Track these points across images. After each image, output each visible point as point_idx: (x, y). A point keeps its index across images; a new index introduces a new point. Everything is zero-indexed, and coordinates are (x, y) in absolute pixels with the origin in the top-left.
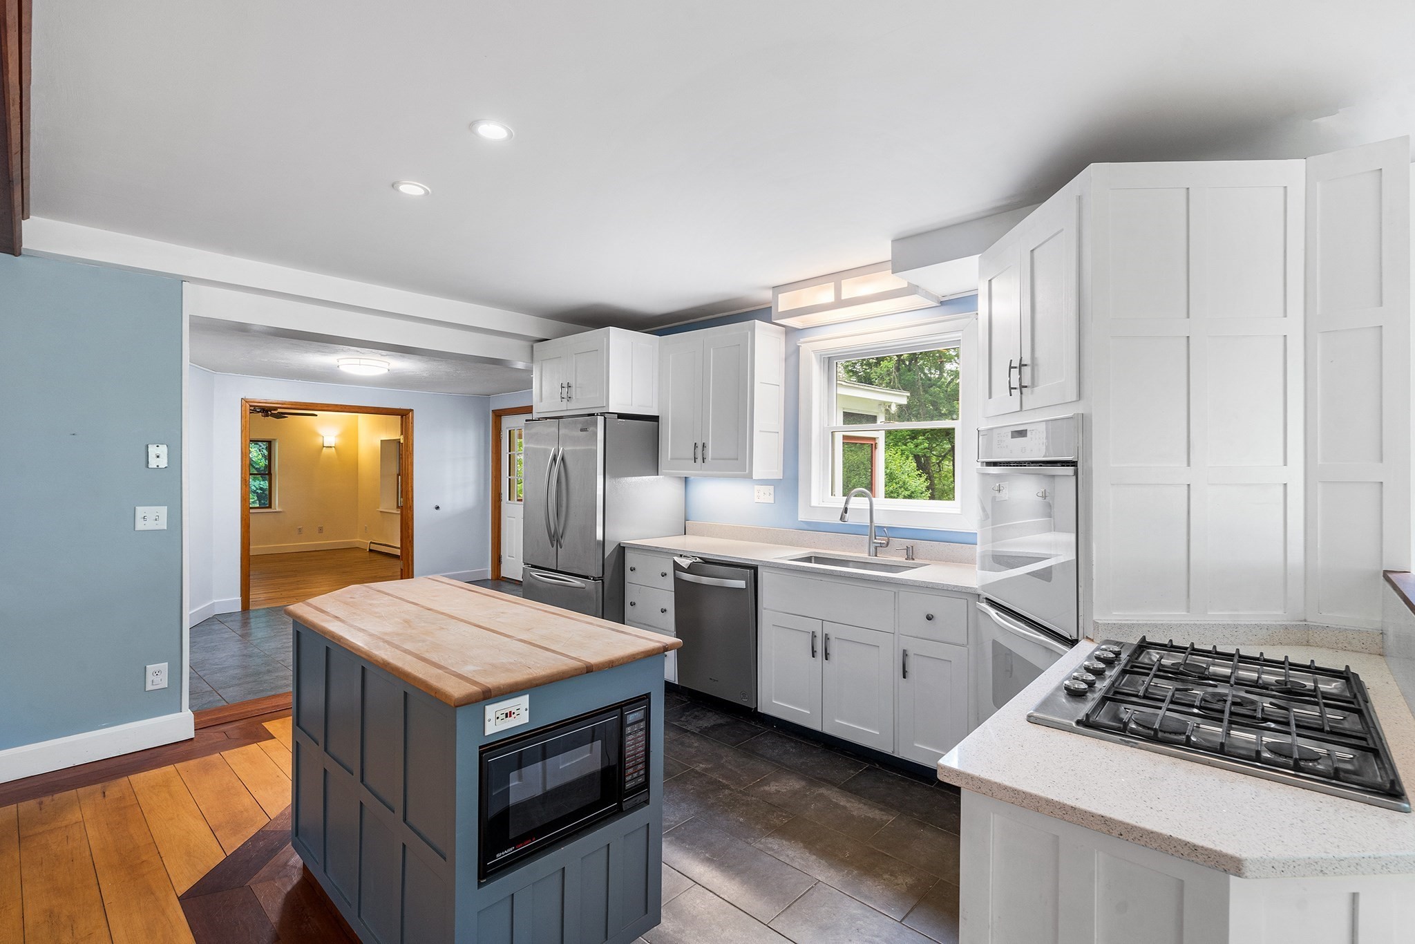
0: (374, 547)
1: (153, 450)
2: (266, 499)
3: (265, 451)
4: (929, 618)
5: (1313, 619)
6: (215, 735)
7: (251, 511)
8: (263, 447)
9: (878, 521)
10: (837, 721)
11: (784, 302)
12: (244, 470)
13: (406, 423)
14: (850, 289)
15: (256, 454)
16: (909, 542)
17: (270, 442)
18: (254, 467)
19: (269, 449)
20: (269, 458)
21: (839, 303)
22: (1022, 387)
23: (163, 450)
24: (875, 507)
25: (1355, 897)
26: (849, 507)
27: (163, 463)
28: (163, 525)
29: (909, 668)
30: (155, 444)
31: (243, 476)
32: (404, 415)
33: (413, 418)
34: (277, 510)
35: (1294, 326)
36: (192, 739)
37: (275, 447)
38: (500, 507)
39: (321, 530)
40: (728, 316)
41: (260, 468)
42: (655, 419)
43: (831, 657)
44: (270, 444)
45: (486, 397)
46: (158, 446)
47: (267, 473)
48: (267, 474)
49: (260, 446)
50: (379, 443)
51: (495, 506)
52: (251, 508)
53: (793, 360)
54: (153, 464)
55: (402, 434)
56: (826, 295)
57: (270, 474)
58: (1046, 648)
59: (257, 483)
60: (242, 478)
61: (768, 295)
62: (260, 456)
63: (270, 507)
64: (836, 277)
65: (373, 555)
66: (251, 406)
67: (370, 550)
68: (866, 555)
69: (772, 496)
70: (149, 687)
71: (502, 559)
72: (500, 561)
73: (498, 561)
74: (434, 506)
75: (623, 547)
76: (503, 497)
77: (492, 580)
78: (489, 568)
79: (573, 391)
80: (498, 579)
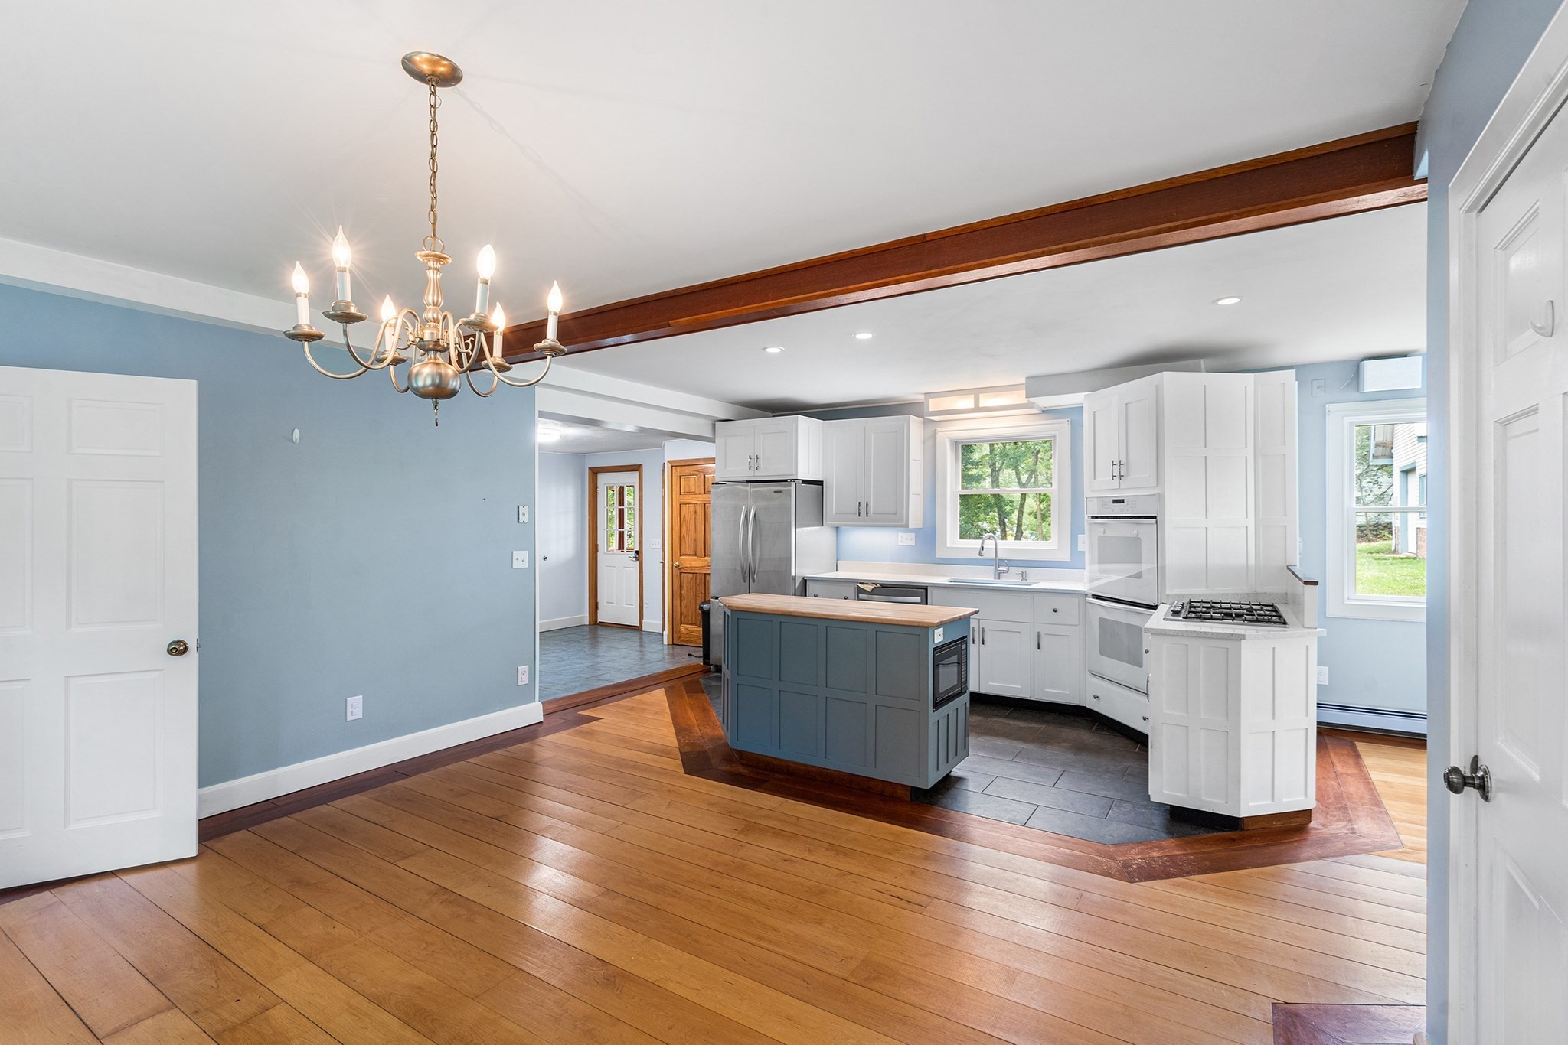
1: (521, 510)
4: (1055, 611)
5: (1259, 590)
6: (555, 720)
9: (1000, 556)
10: (990, 683)
11: (934, 405)
14: (986, 401)
16: (1023, 569)
21: (977, 409)
22: (1121, 476)
23: (526, 510)
24: (998, 547)
25: (1274, 648)
26: (985, 547)
28: (525, 565)
29: (1041, 644)
30: (522, 505)
35: (1250, 452)
36: (541, 722)
38: (596, 557)
42: (820, 483)
43: (985, 643)
45: (583, 454)
46: (524, 507)
51: (592, 557)
53: (932, 441)
54: (521, 520)
56: (968, 402)
58: (1138, 613)
61: (921, 398)
64: (976, 392)
68: (991, 579)
69: (914, 541)
70: (520, 683)
71: (599, 606)
72: (597, 608)
73: (594, 607)
74: (543, 557)
75: (806, 580)
76: (600, 548)
77: (589, 624)
78: (587, 615)
79: (761, 461)
80: (595, 623)
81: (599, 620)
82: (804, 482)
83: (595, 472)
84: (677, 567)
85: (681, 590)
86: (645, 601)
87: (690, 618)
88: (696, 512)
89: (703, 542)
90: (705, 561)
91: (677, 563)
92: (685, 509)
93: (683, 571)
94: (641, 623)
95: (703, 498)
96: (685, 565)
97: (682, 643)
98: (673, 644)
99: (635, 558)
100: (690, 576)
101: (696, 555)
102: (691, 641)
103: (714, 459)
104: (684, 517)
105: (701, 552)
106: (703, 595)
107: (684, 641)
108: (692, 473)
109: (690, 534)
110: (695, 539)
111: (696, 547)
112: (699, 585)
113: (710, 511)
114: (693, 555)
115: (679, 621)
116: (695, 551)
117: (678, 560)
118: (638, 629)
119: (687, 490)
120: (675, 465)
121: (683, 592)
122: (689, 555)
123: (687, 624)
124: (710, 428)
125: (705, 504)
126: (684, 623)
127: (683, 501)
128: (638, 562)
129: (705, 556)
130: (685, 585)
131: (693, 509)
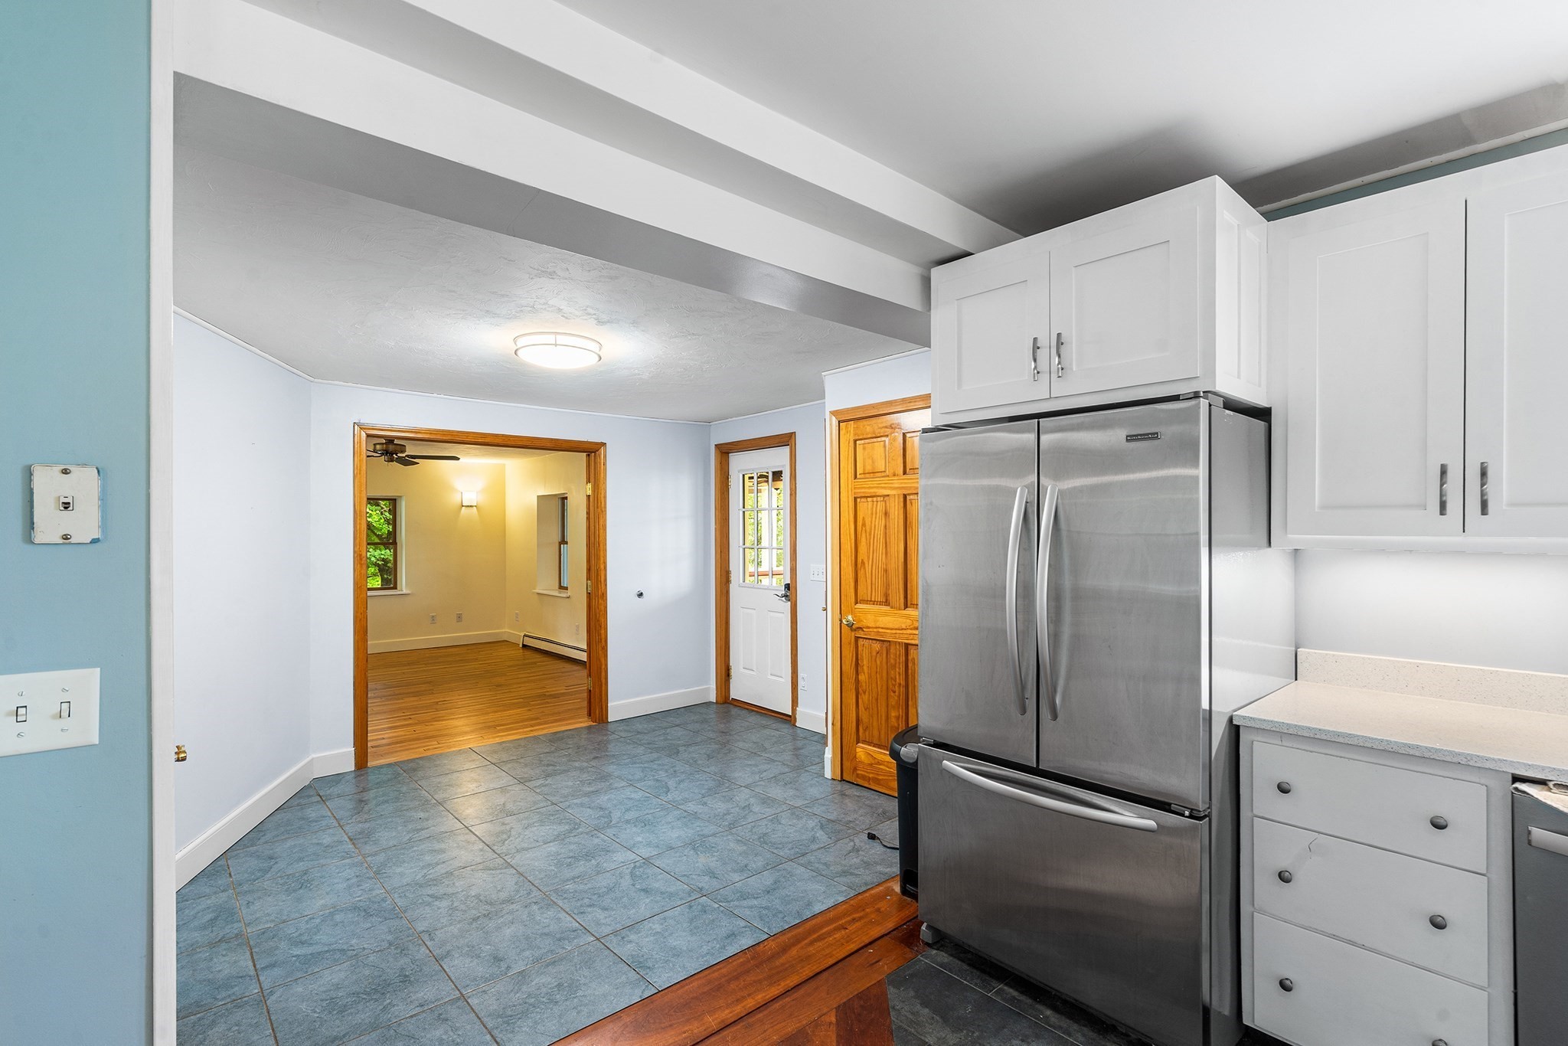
0: (530, 642)
1: (48, 485)
2: (388, 573)
3: (387, 514)
7: (370, 593)
8: (385, 509)
12: (358, 541)
13: (595, 463)
15: (376, 517)
17: (395, 499)
18: (375, 534)
19: (393, 511)
20: (394, 522)
23: (84, 484)
27: (85, 525)
28: (85, 729)
30: (57, 463)
31: (356, 549)
32: (591, 451)
33: (605, 456)
34: (405, 591)
37: (401, 506)
38: (728, 592)
39: (459, 617)
40: (1448, 162)
41: (381, 535)
42: (1263, 414)
44: (393, 502)
45: (705, 424)
46: (65, 472)
47: (390, 541)
48: (391, 544)
49: (382, 508)
50: (534, 502)
51: (721, 591)
52: (369, 589)
54: (49, 525)
55: (588, 481)
57: (395, 543)
59: (377, 553)
60: (354, 552)
62: (382, 521)
63: (395, 588)
65: (528, 653)
66: (368, 436)
67: (524, 646)
71: (733, 672)
72: (728, 675)
73: (725, 674)
74: (636, 592)
75: (1238, 727)
76: (733, 577)
77: (717, 703)
78: (712, 685)
79: (1071, 351)
80: (726, 702)
81: (734, 695)
82: (1231, 405)
83: (725, 451)
84: (850, 626)
85: (857, 673)
86: (801, 674)
87: (876, 733)
88: (886, 514)
89: (901, 576)
90: (908, 617)
91: (850, 618)
92: (864, 507)
93: (860, 634)
94: (794, 710)
95: (900, 483)
96: (865, 623)
97: (860, 782)
98: (842, 780)
99: (786, 596)
100: (877, 646)
101: (887, 603)
102: (877, 781)
103: (928, 397)
104: (864, 525)
105: (897, 597)
106: (902, 690)
107: (864, 777)
108: (878, 432)
109: (875, 560)
110: (886, 571)
111: (887, 586)
112: (894, 667)
113: (920, 508)
114: (881, 603)
115: (854, 737)
116: (886, 595)
117: (852, 613)
118: (789, 719)
119: (869, 468)
120: (845, 418)
121: (862, 677)
122: (874, 603)
123: (869, 743)
124: (915, 286)
125: (905, 496)
126: (864, 742)
127: (861, 492)
128: (789, 603)
129: (906, 607)
130: (865, 663)
131: (880, 507)
